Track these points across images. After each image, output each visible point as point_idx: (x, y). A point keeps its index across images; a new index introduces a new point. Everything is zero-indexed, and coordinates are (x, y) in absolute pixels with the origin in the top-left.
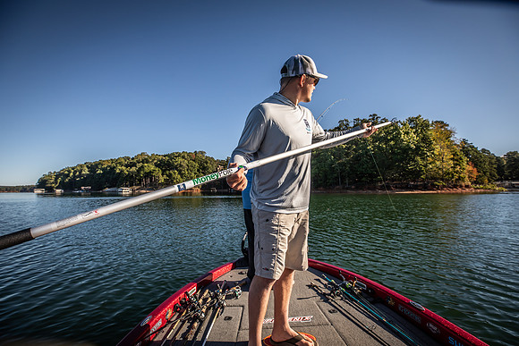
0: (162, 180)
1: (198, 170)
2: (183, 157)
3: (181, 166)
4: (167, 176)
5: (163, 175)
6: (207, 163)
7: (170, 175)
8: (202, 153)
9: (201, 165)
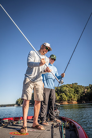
0: (58, 98)
1: (74, 92)
2: (67, 87)
3: (66, 91)
4: (60, 96)
5: (58, 96)
6: (78, 88)
7: (61, 96)
8: (76, 84)
9: (75, 89)
